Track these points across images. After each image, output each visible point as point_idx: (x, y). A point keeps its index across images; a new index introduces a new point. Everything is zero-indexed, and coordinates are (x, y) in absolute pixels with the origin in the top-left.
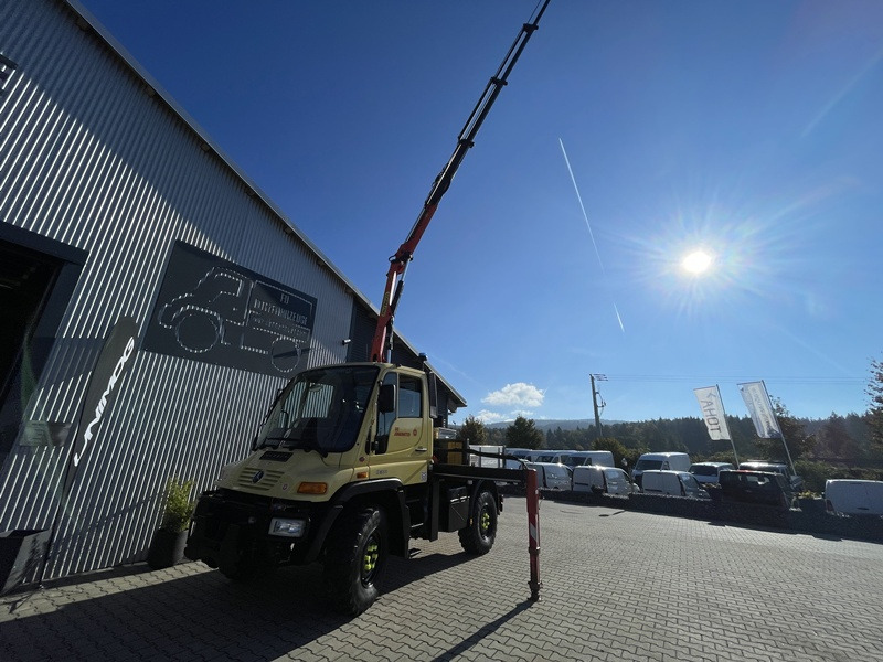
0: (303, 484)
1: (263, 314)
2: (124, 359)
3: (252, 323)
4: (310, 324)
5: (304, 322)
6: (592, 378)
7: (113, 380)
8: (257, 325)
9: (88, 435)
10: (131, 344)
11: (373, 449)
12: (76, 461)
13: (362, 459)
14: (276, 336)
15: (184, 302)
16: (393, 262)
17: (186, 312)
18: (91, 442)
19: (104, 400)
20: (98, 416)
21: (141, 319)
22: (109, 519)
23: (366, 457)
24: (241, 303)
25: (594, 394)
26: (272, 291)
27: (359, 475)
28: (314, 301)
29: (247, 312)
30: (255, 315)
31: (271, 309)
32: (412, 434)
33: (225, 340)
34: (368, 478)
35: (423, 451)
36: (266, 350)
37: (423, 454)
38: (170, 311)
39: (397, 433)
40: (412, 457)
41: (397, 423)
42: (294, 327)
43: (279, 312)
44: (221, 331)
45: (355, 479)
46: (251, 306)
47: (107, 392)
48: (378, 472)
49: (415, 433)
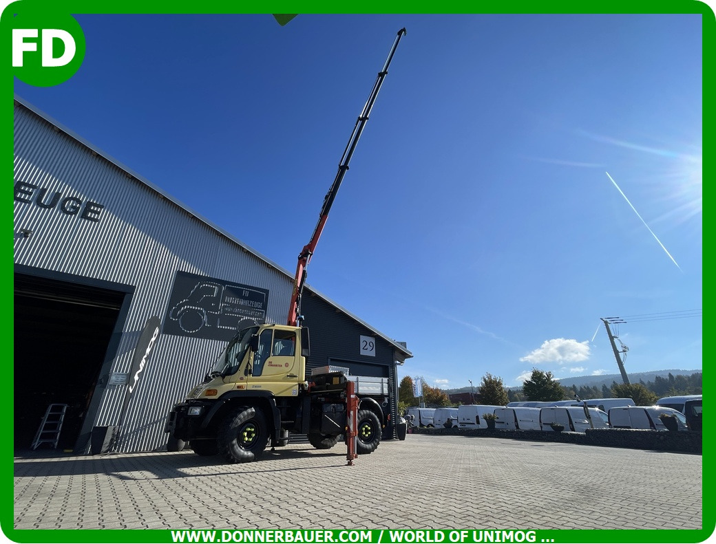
0: (209, 391)
1: (233, 306)
2: (153, 339)
3: (225, 312)
4: (265, 307)
5: (260, 306)
6: (606, 322)
7: (148, 350)
8: (227, 312)
9: (136, 378)
10: (157, 331)
11: (250, 373)
12: (131, 390)
13: (242, 379)
14: (241, 317)
15: (183, 305)
16: (299, 258)
17: (184, 310)
18: (137, 382)
19: (144, 360)
20: (141, 368)
21: (162, 317)
22: (146, 426)
23: (245, 378)
24: (217, 300)
25: (612, 338)
26: (236, 290)
27: (238, 387)
28: (267, 292)
29: (221, 305)
30: (226, 306)
31: (237, 301)
32: (283, 366)
33: (208, 323)
34: (245, 389)
35: (295, 376)
36: (234, 327)
37: (295, 378)
38: (176, 311)
39: (271, 364)
40: (284, 380)
41: (271, 359)
42: (253, 310)
43: (242, 302)
44: (205, 319)
45: (236, 389)
46: (223, 301)
47: (145, 356)
48: (253, 386)
49: (287, 365)
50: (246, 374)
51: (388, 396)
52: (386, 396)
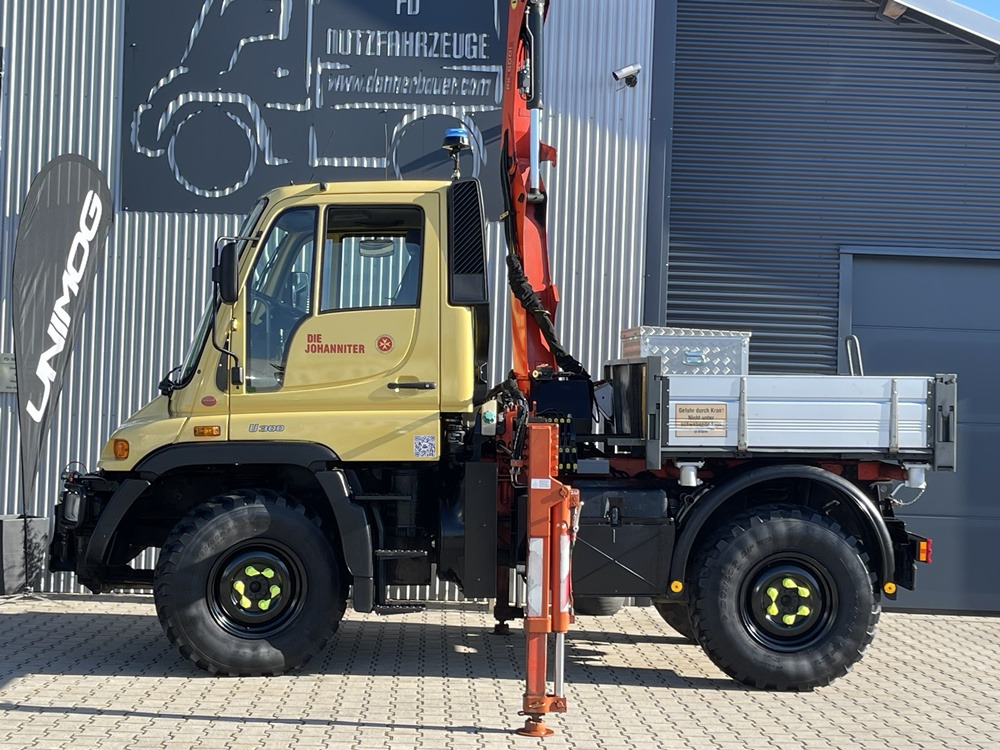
1: (360, 66)
2: (84, 236)
3: (332, 97)
4: (498, 53)
7: (71, 279)
8: (343, 97)
9: (47, 375)
10: (93, 204)
11: (237, 381)
13: (209, 402)
14: (402, 112)
15: (171, 92)
17: (181, 113)
18: (53, 385)
19: (61, 314)
20: (58, 340)
21: (106, 158)
23: (222, 397)
24: (292, 52)
27: (198, 431)
29: (314, 69)
30: (333, 74)
31: (378, 42)
32: (371, 346)
33: (276, 154)
34: (224, 437)
35: (422, 386)
36: (380, 156)
37: (428, 394)
38: (150, 119)
39: (315, 344)
40: (374, 402)
41: (315, 324)
42: (451, 74)
43: (397, 44)
44: (261, 137)
45: (190, 438)
46: (320, 53)
47: (65, 299)
48: (253, 428)
49: (385, 344)
50: (222, 386)
51: (926, 457)
52: (915, 459)
